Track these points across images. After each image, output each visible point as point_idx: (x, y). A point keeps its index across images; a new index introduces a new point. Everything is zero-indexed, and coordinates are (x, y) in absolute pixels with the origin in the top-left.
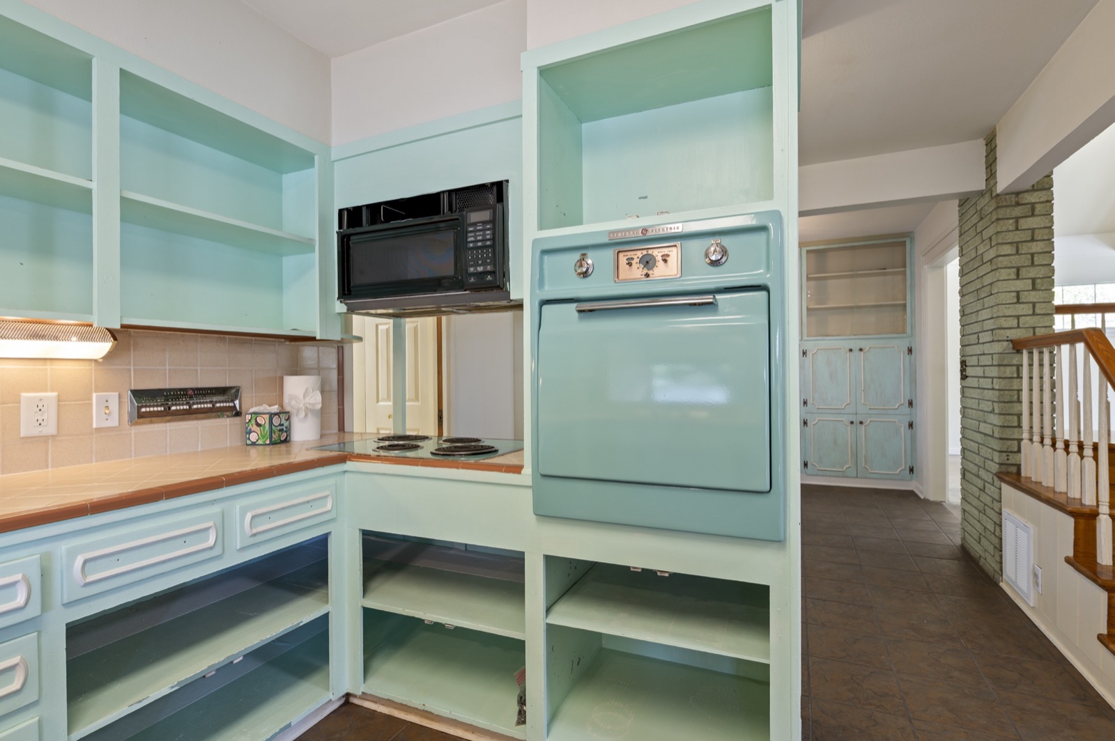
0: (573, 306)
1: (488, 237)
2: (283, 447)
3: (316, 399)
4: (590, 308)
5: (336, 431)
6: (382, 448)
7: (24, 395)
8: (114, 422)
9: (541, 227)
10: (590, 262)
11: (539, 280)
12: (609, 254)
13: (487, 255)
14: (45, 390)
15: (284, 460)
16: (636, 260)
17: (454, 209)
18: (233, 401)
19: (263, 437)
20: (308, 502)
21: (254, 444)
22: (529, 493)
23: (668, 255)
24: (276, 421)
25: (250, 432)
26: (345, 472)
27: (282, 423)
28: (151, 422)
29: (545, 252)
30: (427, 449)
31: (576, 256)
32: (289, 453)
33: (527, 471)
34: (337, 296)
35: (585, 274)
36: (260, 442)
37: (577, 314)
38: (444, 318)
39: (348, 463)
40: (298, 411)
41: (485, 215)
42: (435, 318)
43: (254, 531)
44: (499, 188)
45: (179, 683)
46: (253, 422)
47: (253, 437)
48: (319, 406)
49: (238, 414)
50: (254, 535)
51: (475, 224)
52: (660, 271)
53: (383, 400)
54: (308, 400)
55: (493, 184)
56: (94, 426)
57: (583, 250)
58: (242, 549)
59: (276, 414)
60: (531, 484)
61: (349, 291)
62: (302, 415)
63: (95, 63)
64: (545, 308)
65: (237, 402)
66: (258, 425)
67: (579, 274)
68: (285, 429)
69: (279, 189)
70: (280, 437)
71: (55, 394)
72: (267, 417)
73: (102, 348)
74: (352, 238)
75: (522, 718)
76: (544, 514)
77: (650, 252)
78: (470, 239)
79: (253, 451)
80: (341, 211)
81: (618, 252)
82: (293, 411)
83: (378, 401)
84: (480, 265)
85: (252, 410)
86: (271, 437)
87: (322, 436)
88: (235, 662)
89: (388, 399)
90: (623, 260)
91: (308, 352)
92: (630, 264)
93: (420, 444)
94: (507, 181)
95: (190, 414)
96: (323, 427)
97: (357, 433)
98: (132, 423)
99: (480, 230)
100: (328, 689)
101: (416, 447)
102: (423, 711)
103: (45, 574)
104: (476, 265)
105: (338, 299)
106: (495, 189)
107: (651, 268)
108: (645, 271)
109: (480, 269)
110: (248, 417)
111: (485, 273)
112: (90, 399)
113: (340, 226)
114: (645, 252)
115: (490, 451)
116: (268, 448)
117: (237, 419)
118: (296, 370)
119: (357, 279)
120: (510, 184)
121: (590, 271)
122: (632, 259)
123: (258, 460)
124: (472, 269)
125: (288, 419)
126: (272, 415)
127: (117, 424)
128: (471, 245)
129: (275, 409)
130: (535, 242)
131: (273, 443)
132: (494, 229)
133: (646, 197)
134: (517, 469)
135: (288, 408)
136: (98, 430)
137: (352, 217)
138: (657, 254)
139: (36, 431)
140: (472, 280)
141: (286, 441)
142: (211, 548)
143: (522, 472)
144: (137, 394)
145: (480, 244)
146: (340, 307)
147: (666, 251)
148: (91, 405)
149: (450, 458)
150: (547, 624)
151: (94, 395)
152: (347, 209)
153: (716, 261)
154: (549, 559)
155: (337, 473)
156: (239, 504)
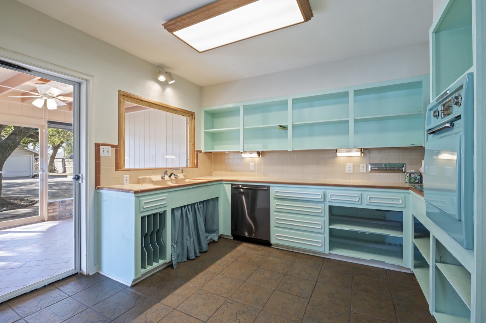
7: (347, 164)
14: (351, 163)
18: (402, 168)
19: (408, 180)
20: (391, 199)
24: (412, 175)
26: (409, 193)
27: (416, 176)
28: (375, 172)
36: (407, 182)
39: (410, 190)
45: (351, 229)
47: (406, 180)
49: (404, 172)
50: (371, 202)
58: (367, 205)
59: (413, 173)
66: (407, 176)
68: (417, 179)
70: (415, 181)
71: (352, 164)
73: (359, 153)
81: (443, 106)
86: (410, 181)
88: (366, 233)
95: (386, 171)
98: (370, 172)
100: (402, 263)
103: (324, 195)
112: (360, 165)
126: (410, 173)
127: (366, 172)
131: (411, 183)
136: (362, 173)
139: (349, 172)
141: (418, 183)
142: (358, 201)
144: (370, 164)
148: (360, 167)
150: (435, 265)
155: (405, 193)
156: (366, 193)
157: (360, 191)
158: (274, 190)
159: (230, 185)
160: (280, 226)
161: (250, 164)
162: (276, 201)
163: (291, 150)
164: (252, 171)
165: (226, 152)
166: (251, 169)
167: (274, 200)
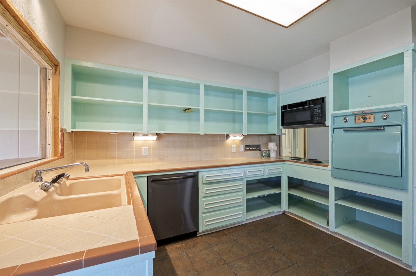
0: (343, 129)
1: (320, 111)
2: (269, 158)
3: (276, 148)
4: (347, 130)
5: (279, 155)
6: (292, 159)
7: (232, 146)
8: (242, 151)
9: (334, 110)
10: (347, 119)
11: (333, 122)
12: (353, 117)
13: (320, 116)
14: (234, 145)
15: (269, 160)
16: (361, 118)
17: (311, 104)
18: (259, 148)
19: (265, 155)
20: (277, 169)
21: (263, 157)
22: (330, 172)
23: (370, 117)
25: (263, 154)
26: (284, 164)
28: (247, 151)
29: (334, 117)
30: (303, 160)
31: (344, 117)
32: (270, 159)
33: (330, 167)
34: (281, 125)
35: (346, 122)
36: (265, 156)
37: (343, 131)
38: (306, 129)
39: (285, 162)
40: (272, 150)
41: (319, 106)
42: (304, 129)
43: (269, 172)
44: (323, 99)
46: (263, 152)
47: (263, 155)
48: (276, 149)
49: (260, 150)
50: (269, 173)
51: (316, 108)
52: (368, 120)
53: (287, 148)
54: (274, 148)
55: (321, 98)
56: (240, 151)
57: (345, 116)
58: (267, 175)
59: (268, 151)
60: (331, 170)
61: (284, 124)
62: (273, 151)
63: (244, 91)
64: (334, 129)
65: (260, 148)
66: (264, 153)
67: (344, 122)
68: (269, 154)
69: (267, 102)
70: (268, 156)
71: (236, 146)
72: (266, 151)
73: (242, 138)
74: (284, 112)
75: (328, 224)
76: (334, 177)
77: (365, 116)
78: (315, 112)
79: (263, 158)
80: (282, 106)
81: (356, 116)
82: (271, 150)
83: (286, 148)
84: (318, 118)
85: (263, 150)
86: (267, 155)
87: (276, 156)
88: (265, 195)
89: (289, 148)
90: (357, 118)
91: (273, 137)
92: (359, 119)
93: (301, 159)
94: (325, 97)
95: (253, 150)
96: (277, 154)
97: (284, 156)
98: (245, 151)
99: (318, 110)
100: (281, 208)
101: (301, 160)
102: (302, 218)
104: (316, 118)
105: (281, 126)
106: (322, 99)
107: (366, 120)
108: (364, 121)
109: (318, 119)
110: (262, 151)
111: (319, 120)
113: (282, 110)
114: (363, 116)
115: (320, 162)
116: (266, 158)
117: (260, 151)
118: (271, 141)
119: (286, 121)
120: (326, 98)
121: (348, 120)
122: (360, 118)
123: (264, 160)
124: (315, 119)
125: (270, 152)
126: (267, 151)
128: (315, 113)
129: (267, 149)
130: (332, 115)
131: (267, 157)
132: (321, 110)
133: (370, 96)
134: (327, 166)
135: (270, 150)
137: (284, 107)
138: (367, 117)
139: (234, 152)
140: (315, 121)
141: (269, 157)
142: (263, 174)
143: (329, 167)
144: (245, 145)
145: (317, 113)
146: (281, 127)
147: (370, 116)
149: (310, 163)
150: (335, 203)
151: (240, 146)
152: (283, 106)
153: (385, 118)
154: (336, 188)
155: (282, 164)
156: (266, 167)
157: (263, 166)
158: (203, 176)
159: (146, 179)
160: (209, 211)
161: (142, 148)
162: (205, 187)
163: (203, 134)
164: (145, 156)
165: (111, 132)
166: (143, 154)
167: (203, 186)
